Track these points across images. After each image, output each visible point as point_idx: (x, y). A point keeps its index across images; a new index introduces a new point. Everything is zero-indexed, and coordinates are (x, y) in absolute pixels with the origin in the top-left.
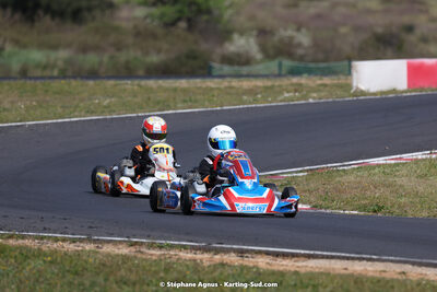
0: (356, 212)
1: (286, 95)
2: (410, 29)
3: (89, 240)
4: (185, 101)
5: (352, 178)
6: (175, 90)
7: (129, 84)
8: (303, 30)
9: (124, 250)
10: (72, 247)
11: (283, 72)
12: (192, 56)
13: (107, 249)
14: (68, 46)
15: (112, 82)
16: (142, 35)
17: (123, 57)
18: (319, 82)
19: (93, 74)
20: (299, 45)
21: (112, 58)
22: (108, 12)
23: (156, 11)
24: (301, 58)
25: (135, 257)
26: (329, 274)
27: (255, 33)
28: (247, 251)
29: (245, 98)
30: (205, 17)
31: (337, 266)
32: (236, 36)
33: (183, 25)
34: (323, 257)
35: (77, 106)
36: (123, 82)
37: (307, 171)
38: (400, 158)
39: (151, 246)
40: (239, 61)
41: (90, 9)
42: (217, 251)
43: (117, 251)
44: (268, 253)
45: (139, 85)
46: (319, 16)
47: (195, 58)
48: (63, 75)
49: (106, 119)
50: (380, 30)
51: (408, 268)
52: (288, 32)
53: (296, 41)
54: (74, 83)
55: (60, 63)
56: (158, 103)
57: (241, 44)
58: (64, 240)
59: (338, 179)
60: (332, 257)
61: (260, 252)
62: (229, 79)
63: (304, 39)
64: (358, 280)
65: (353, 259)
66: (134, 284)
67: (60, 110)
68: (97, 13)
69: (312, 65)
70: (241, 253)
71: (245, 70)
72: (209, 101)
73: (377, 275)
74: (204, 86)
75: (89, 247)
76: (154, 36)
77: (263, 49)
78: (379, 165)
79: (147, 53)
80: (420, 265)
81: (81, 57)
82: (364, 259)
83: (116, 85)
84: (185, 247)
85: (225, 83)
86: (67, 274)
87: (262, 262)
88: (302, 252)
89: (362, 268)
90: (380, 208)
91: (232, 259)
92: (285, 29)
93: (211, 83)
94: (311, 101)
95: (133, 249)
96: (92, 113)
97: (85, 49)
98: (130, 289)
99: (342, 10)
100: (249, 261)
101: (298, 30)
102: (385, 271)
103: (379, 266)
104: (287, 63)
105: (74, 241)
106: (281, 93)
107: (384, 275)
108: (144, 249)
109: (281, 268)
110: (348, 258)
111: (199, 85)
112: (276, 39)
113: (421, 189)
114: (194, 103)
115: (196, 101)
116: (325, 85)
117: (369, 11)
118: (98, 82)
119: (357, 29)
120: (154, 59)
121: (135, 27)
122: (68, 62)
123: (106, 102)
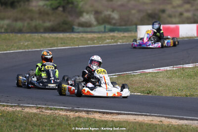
0: (139, 94)
1: (108, 41)
2: (163, 11)
3: (19, 106)
4: (62, 43)
5: (138, 78)
6: (57, 38)
7: (36, 36)
8: (115, 12)
9: (35, 111)
10: (11, 109)
11: (106, 31)
12: (65, 23)
13: (27, 110)
14: (8, 18)
15: (29, 35)
16: (42, 13)
17: (34, 23)
18: (122, 35)
19: (20, 31)
20: (113, 18)
21: (28, 24)
22: (27, 3)
23: (48, 3)
24: (115, 24)
25: (40, 114)
26: (127, 122)
27: (93, 13)
28: (90, 111)
29: (89, 42)
30: (70, 6)
31: (131, 118)
32: (85, 14)
33: (61, 9)
34: (125, 114)
35: (13, 45)
36: (34, 35)
37: (117, 75)
38: (159, 70)
39: (47, 109)
40: (86, 25)
41: (18, 2)
42: (77, 111)
43: (31, 111)
44: (100, 112)
45: (41, 36)
46: (122, 5)
48: (6, 31)
49: (26, 51)
50: (149, 12)
51: (163, 119)
52: (109, 13)
53: (112, 16)
54: (11, 35)
55: (5, 26)
56: (50, 44)
57: (87, 18)
58: (7, 106)
59: (131, 79)
60: (129, 114)
61: (96, 112)
62: (82, 33)
63: (115, 15)
64: (141, 125)
65: (138, 115)
66: (39, 126)
67: (5, 47)
68: (22, 3)
69: (119, 27)
70: (88, 112)
71: (89, 29)
72: (73, 43)
73: (149, 122)
74: (70, 36)
75: (19, 109)
76: (48, 14)
77: (97, 20)
78: (150, 73)
79: (44, 22)
80: (169, 118)
81: (14, 23)
82: (143, 115)
83: (30, 36)
84: (62, 109)
85: (80, 35)
86: (8, 121)
87: (97, 116)
88: (115, 112)
89: (142, 119)
90: (150, 92)
91: (83, 115)
92: (107, 11)
93: (74, 35)
94: (119, 43)
95: (38, 110)
96: (20, 48)
97: (16, 20)
98: (37, 128)
99: (132, 3)
100: (91, 116)
101: (113, 11)
102: (152, 121)
103: (150, 118)
104: (108, 27)
105: (12, 106)
106: (105, 40)
107: (152, 122)
108: (43, 110)
109: (106, 119)
110: (136, 115)
111: (68, 36)
112: (103, 15)
113: (169, 84)
114: (66, 44)
115: (67, 43)
116: (125, 37)
117: (144, 3)
118: (22, 34)
119: (139, 11)
120: (48, 24)
121: (39, 10)
122: (8, 25)
123: (26, 44)
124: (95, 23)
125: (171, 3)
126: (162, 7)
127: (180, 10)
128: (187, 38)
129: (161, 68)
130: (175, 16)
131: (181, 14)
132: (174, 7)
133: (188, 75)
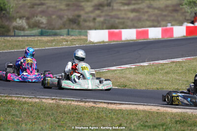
3: (36, 98)
9: (50, 102)
13: (44, 101)
20: (42, 23)
27: (25, 18)
28: (97, 102)
30: (4, 12)
32: (18, 20)
34: (126, 104)
39: (60, 100)
42: (85, 102)
47: (4, 28)
52: (38, 18)
57: (20, 22)
60: (130, 104)
61: (102, 102)
70: (95, 102)
82: (142, 105)
87: (105, 106)
89: (142, 108)
91: (93, 104)
92: (37, 17)
99: (51, 9)
101: (41, 17)
102: (151, 109)
110: (137, 105)
117: (61, 10)
124: (27, 27)
125: (83, 10)
126: (77, 13)
127: (92, 15)
128: (132, 40)
129: (122, 66)
130: (89, 21)
131: (94, 19)
132: (87, 13)
133: (149, 72)
